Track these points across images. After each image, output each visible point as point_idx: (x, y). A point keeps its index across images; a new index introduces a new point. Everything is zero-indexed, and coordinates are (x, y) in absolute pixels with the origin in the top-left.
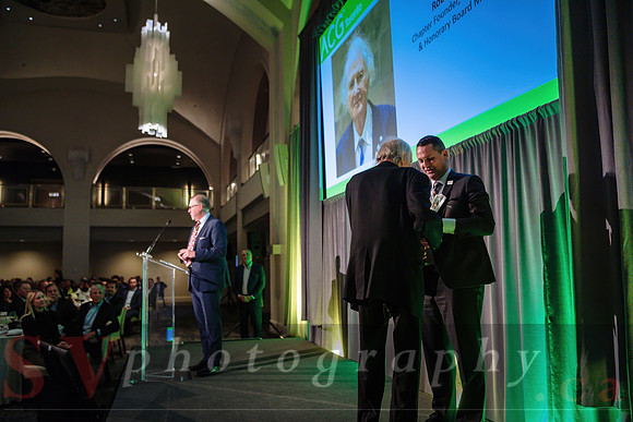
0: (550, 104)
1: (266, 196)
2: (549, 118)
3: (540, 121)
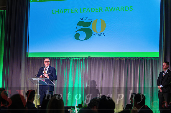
3: (152, 60)
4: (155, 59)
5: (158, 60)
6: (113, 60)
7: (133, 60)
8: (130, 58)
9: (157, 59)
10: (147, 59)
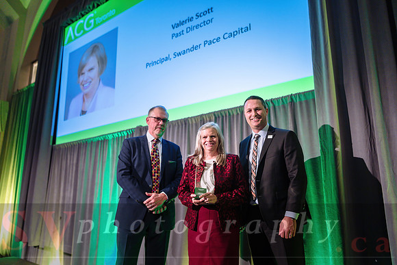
0: (303, 93)
2: (301, 103)
3: (293, 104)
4: (303, 99)
5: (314, 100)
6: (185, 124)
7: (235, 114)
8: (225, 110)
9: (311, 98)
10: (277, 105)
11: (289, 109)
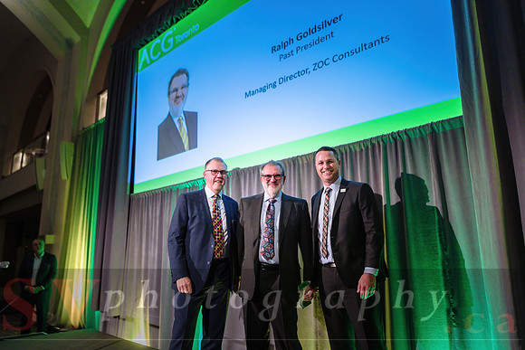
0: (448, 120)
1: (41, 188)
2: (445, 133)
3: (434, 135)
4: (448, 128)
5: (463, 129)
8: (345, 145)
9: (459, 126)
11: (429, 142)
